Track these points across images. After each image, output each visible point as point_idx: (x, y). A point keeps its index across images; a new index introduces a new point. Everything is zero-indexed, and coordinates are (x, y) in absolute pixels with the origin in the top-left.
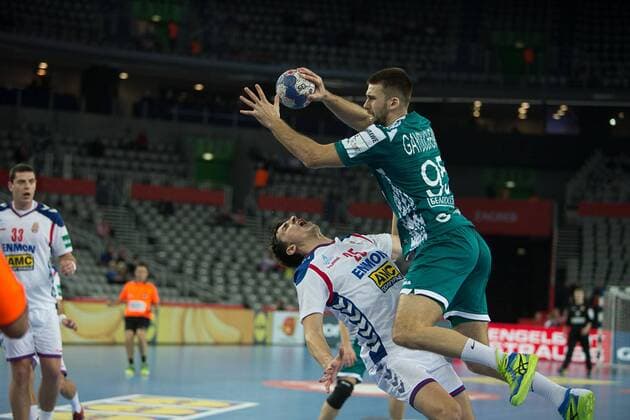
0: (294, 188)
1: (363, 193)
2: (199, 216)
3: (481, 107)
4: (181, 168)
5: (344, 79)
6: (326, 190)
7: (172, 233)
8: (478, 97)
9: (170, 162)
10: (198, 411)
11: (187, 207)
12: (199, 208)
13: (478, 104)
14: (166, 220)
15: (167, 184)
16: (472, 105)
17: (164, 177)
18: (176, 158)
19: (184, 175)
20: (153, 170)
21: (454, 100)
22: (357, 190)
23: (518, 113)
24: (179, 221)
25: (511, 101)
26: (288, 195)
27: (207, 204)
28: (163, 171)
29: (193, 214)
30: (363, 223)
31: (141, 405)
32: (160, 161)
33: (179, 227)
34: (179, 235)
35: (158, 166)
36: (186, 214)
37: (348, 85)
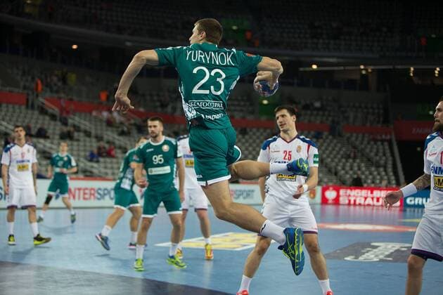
0: (313, 118)
1: (351, 120)
2: (262, 134)
3: (413, 71)
4: (250, 109)
5: (338, 57)
6: (330, 119)
7: (247, 145)
8: (412, 65)
9: (245, 105)
10: (245, 245)
11: (254, 130)
12: (262, 130)
13: (412, 69)
14: (244, 138)
15: (243, 118)
16: (410, 69)
17: (241, 114)
18: (248, 103)
19: (252, 113)
20: (235, 110)
21: (399, 67)
22: (347, 118)
23: (435, 73)
24: (251, 138)
25: (430, 67)
26: (310, 121)
27: (265, 129)
28: (242, 111)
29: (258, 134)
30: (352, 136)
31: (233, 238)
32: (239, 105)
33: (251, 141)
34: (250, 145)
35: (238, 108)
36: (254, 134)
37: (341, 60)
